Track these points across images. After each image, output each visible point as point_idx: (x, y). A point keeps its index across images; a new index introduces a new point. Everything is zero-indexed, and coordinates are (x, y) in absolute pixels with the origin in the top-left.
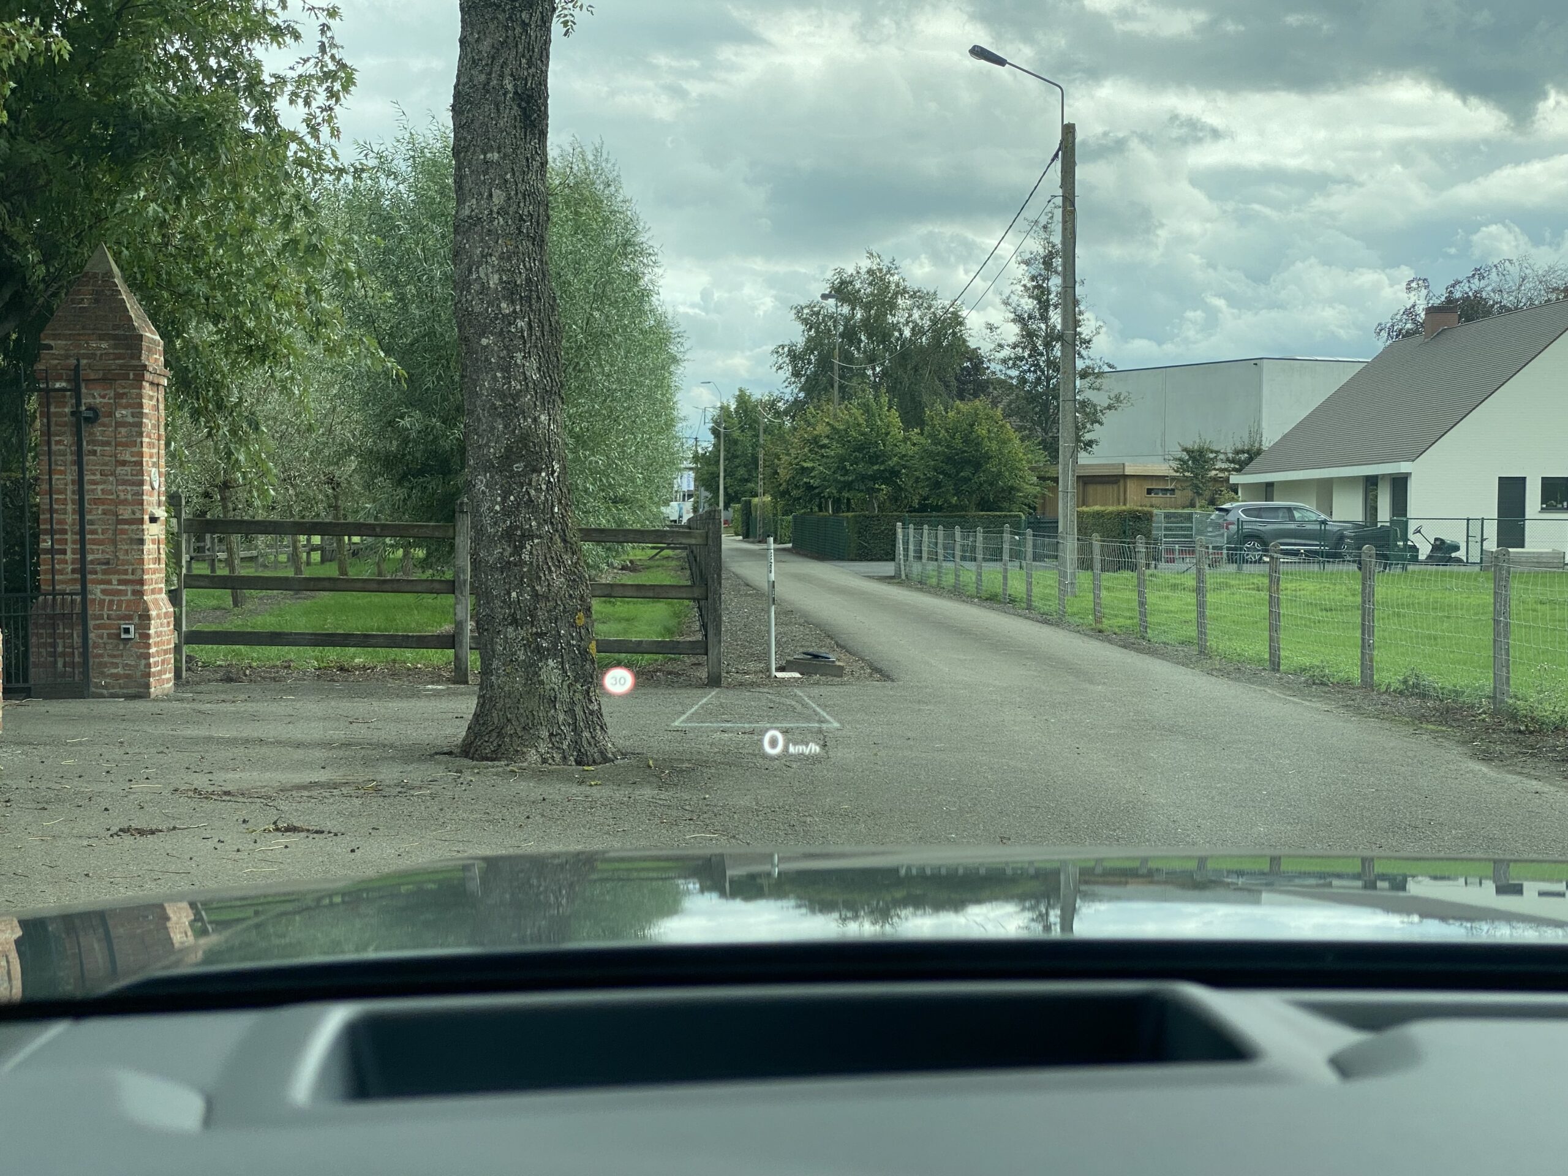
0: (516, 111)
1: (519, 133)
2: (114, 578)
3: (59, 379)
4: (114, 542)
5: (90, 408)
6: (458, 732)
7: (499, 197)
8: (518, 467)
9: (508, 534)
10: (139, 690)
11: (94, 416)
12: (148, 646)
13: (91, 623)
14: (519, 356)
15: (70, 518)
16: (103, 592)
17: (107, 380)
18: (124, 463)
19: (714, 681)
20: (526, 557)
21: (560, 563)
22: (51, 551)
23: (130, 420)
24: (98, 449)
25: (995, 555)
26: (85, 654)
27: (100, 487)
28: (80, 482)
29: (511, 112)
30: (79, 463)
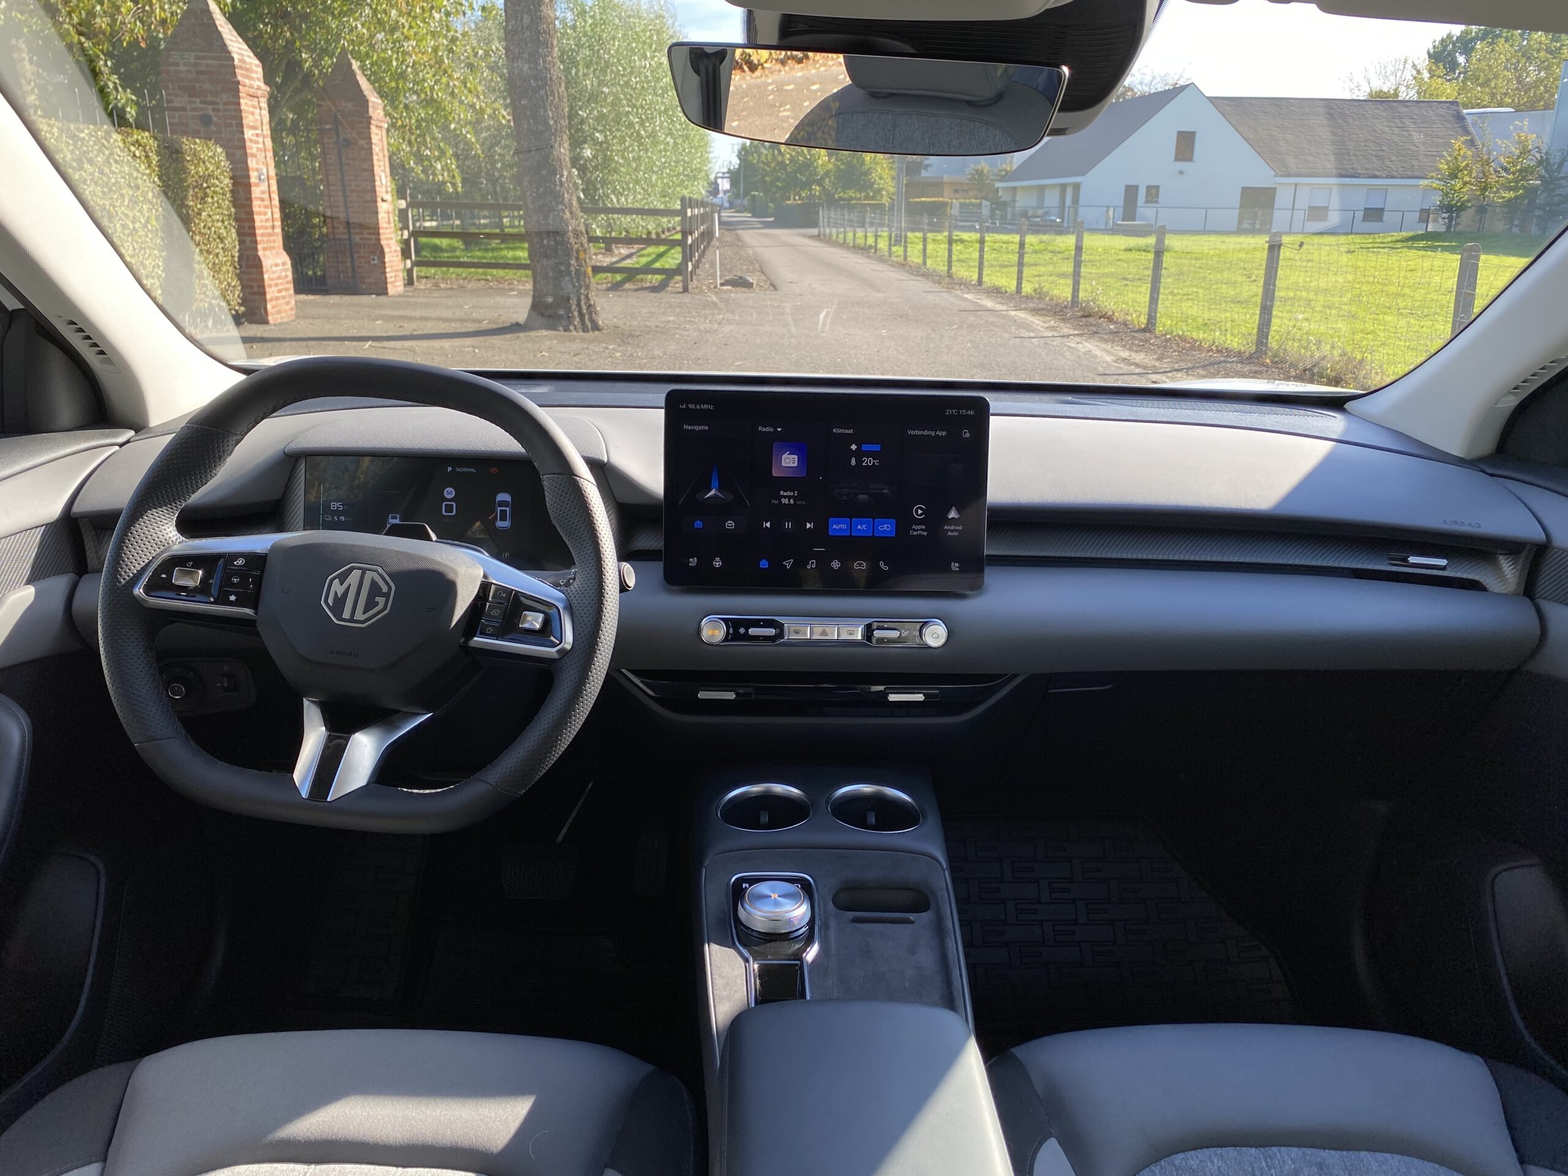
2: (365, 232)
3: (327, 123)
4: (363, 213)
5: (345, 140)
6: (523, 315)
9: (543, 208)
10: (383, 291)
11: (348, 143)
12: (385, 268)
13: (356, 255)
15: (341, 199)
16: (361, 239)
18: (365, 170)
19: (686, 289)
22: (332, 217)
23: (366, 146)
24: (351, 162)
26: (354, 272)
27: (353, 183)
28: (343, 180)
30: (341, 170)
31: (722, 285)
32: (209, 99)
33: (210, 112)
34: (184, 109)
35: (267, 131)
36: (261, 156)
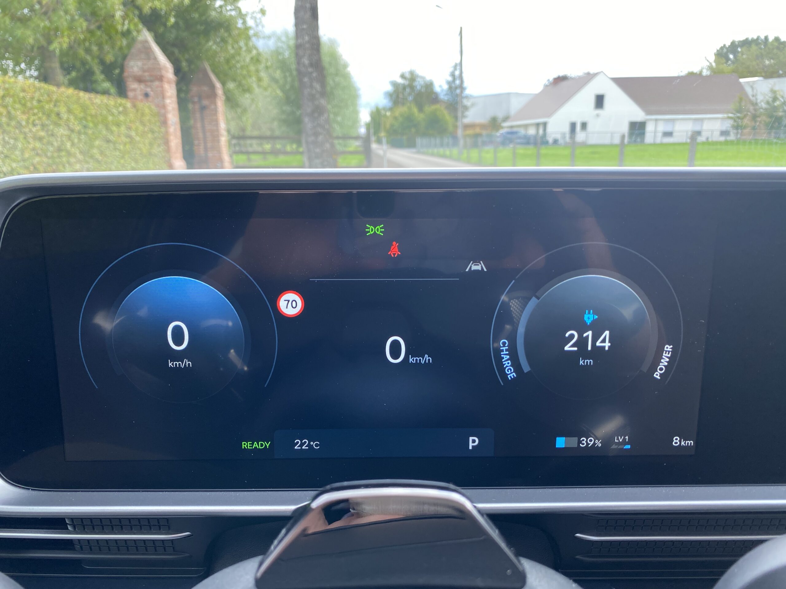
2: (214, 151)
3: (196, 98)
4: (213, 142)
7: (306, 39)
8: (315, 115)
9: (314, 134)
11: (205, 108)
14: (314, 84)
16: (212, 155)
17: (207, 97)
18: (213, 121)
20: (319, 140)
21: (328, 141)
22: (198, 145)
23: (214, 109)
24: (207, 117)
25: (442, 145)
27: (208, 128)
28: (203, 127)
30: (202, 122)
32: (149, 84)
33: (149, 91)
34: (136, 90)
35: (176, 101)
36: (172, 112)
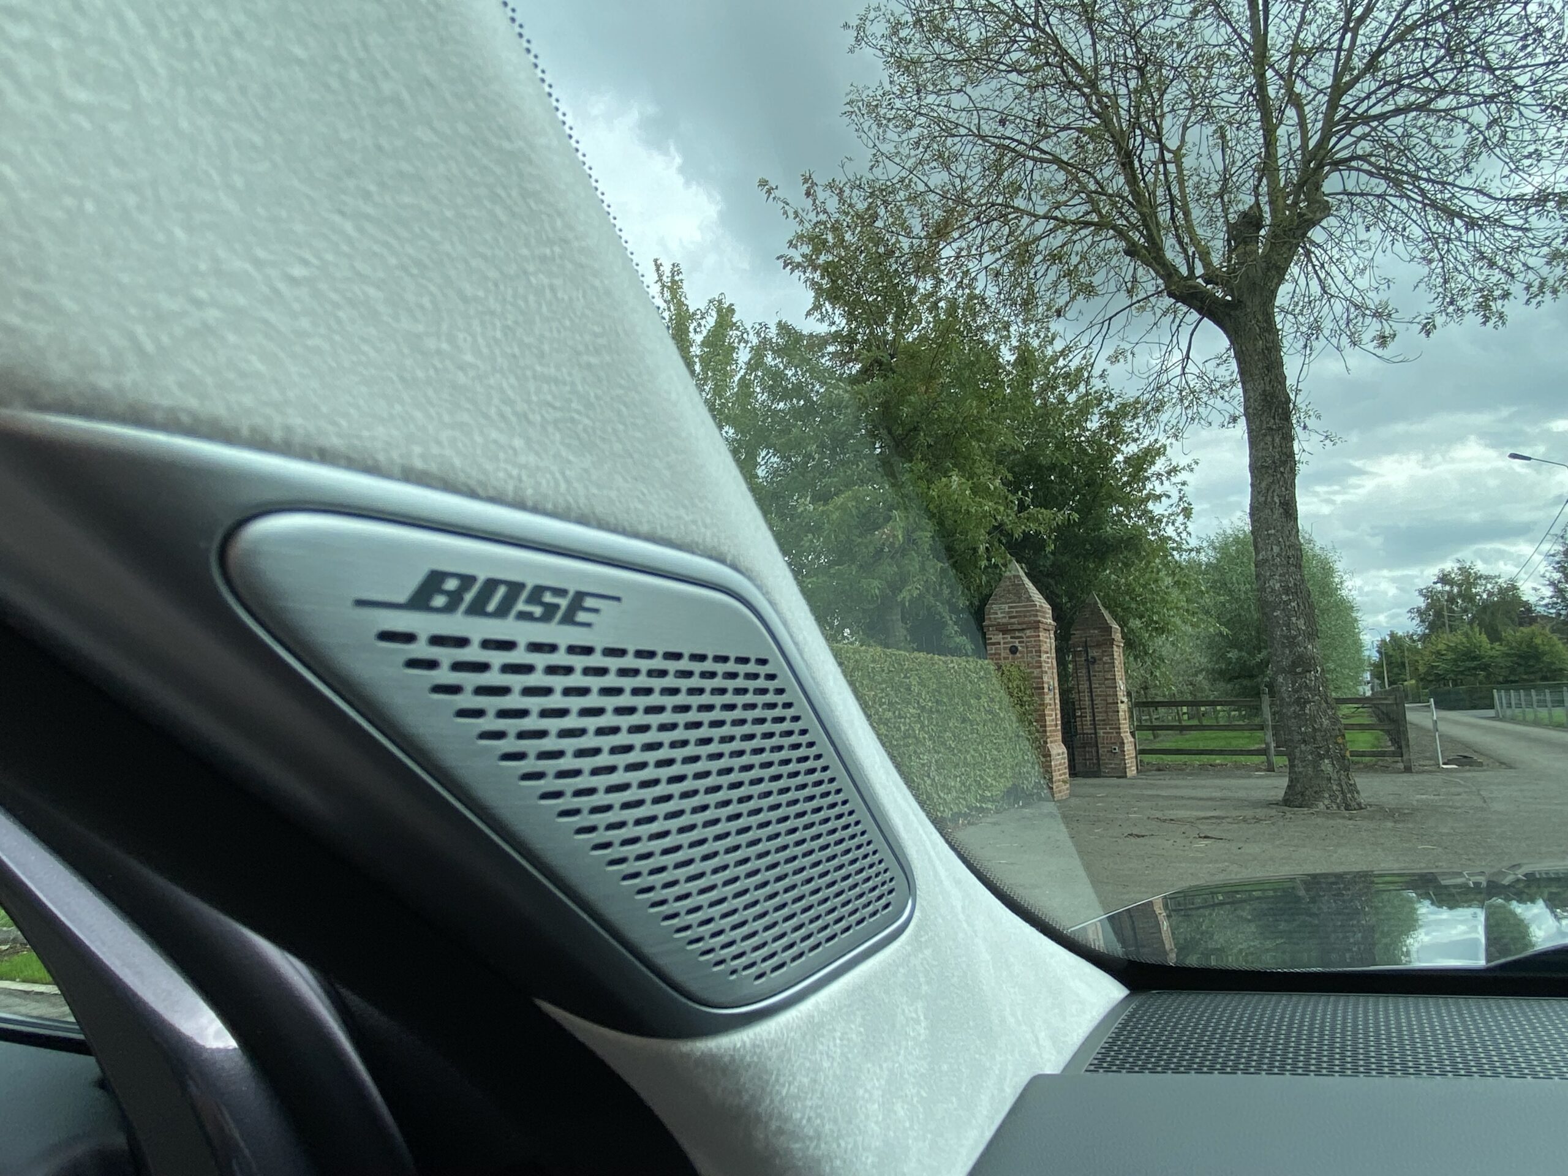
0: (1281, 510)
1: (1284, 520)
2: (1108, 727)
3: (1079, 646)
4: (1106, 712)
5: (1092, 658)
6: (1280, 794)
7: (1276, 549)
8: (1299, 670)
9: (1297, 702)
10: (1124, 776)
11: (1094, 661)
12: (1124, 756)
13: (1100, 746)
14: (1294, 619)
15: (1088, 703)
16: (1104, 733)
17: (1098, 645)
18: (1108, 679)
19: (1408, 770)
20: (1307, 711)
21: (1325, 713)
22: (1081, 716)
23: (1109, 661)
26: (1098, 759)
27: (1099, 690)
29: (1278, 512)
30: (1089, 680)
31: (1444, 764)
32: (1017, 634)
33: (1017, 644)
34: (999, 643)
35: (1054, 655)
36: (1050, 672)
